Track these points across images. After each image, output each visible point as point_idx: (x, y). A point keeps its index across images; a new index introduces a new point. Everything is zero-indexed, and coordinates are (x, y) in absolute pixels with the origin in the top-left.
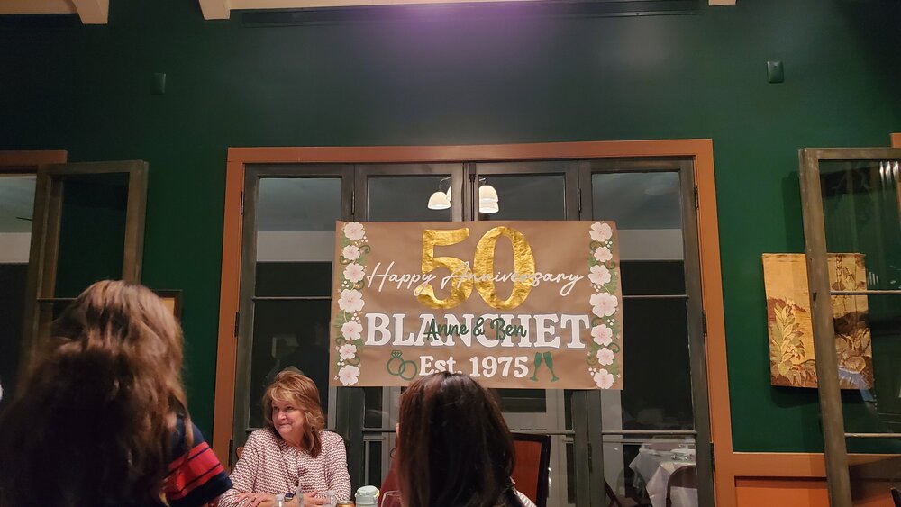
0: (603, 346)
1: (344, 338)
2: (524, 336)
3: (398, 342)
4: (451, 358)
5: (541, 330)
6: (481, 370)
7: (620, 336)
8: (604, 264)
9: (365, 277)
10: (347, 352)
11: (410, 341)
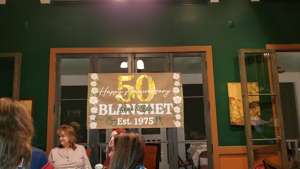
0: (177, 113)
1: (91, 113)
2: (152, 111)
3: (110, 114)
4: (128, 119)
5: (157, 108)
6: (138, 122)
7: (183, 110)
8: (177, 87)
9: (98, 92)
10: (92, 118)
11: (114, 113)
